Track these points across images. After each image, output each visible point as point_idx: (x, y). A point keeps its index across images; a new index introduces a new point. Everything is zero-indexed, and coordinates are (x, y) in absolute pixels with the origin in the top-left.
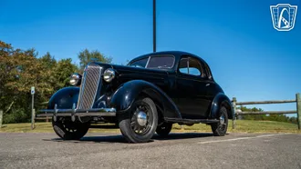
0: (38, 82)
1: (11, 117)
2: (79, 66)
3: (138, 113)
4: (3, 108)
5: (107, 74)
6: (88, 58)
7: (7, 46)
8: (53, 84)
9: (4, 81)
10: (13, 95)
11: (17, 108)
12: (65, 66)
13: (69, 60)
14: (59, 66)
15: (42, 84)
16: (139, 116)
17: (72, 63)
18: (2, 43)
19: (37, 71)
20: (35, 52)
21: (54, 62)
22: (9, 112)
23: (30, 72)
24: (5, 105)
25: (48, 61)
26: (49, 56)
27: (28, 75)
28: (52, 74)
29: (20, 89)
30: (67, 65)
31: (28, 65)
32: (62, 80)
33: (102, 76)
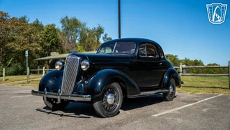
0: (30, 42)
1: (11, 70)
2: (61, 30)
3: (108, 95)
4: (5, 63)
5: (84, 64)
6: (68, 22)
7: (6, 15)
8: (42, 44)
9: (5, 42)
10: (12, 53)
11: (15, 63)
12: (51, 30)
13: (53, 25)
14: (45, 30)
15: (33, 44)
16: (109, 97)
17: (56, 27)
18: (1, 13)
19: (29, 34)
20: (27, 19)
21: (42, 26)
22: (10, 66)
23: (24, 35)
24: (6, 61)
25: (37, 25)
26: (38, 21)
27: (22, 38)
28: (41, 36)
29: (17, 49)
30: (52, 29)
31: (22, 30)
32: (48, 41)
33: (80, 66)
